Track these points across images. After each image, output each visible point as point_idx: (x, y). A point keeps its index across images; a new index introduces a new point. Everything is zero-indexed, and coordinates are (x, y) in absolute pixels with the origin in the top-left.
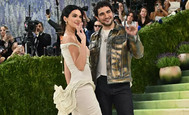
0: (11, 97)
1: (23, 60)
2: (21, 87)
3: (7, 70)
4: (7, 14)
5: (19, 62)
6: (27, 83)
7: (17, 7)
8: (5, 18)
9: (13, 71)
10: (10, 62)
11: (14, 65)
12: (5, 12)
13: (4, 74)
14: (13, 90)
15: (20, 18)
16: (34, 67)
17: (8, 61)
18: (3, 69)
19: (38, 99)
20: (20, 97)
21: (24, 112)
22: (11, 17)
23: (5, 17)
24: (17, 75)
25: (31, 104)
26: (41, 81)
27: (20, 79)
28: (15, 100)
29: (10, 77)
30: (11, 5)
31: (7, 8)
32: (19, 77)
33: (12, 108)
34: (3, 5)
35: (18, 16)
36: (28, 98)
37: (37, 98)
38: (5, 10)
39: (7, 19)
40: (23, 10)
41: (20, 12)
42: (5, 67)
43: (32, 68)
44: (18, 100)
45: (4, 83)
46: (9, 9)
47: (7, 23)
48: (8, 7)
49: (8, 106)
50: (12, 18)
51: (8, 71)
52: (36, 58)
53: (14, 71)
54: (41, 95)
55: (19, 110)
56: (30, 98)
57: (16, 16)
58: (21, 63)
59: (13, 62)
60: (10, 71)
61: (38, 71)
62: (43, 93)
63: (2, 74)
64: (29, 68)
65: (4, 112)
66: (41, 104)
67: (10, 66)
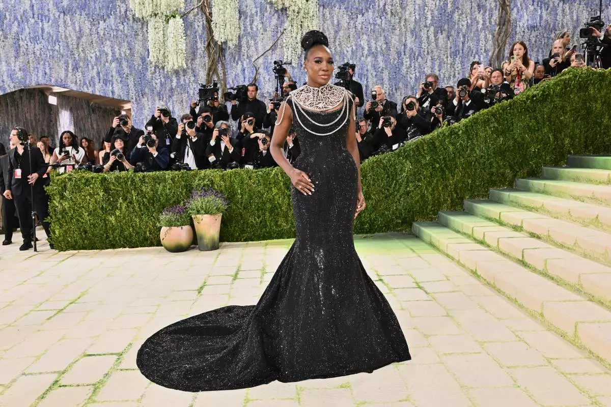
0: (561, 122)
1: (582, 74)
2: (576, 108)
3: (558, 88)
4: (559, 18)
5: (576, 76)
6: (585, 103)
7: (575, 6)
8: (557, 22)
9: (566, 88)
10: (562, 78)
11: (568, 81)
12: (557, 14)
13: (554, 92)
14: (565, 113)
15: (578, 20)
16: (596, 83)
17: (560, 77)
18: (553, 86)
19: (600, 124)
20: (574, 121)
21: (577, 140)
22: (565, 21)
23: (557, 20)
24: (571, 93)
25: (588, 130)
26: (604, 102)
27: (576, 98)
28: (567, 126)
29: (561, 97)
30: (566, 4)
31: (561, 9)
32: (575, 96)
33: (561, 135)
34: (556, 5)
35: (575, 17)
36: (584, 124)
37: (597, 123)
38: (558, 12)
39: (559, 24)
40: (584, 9)
41: (579, 12)
42: (556, 84)
43: (594, 84)
44: (571, 125)
45: (553, 104)
46: (563, 11)
47: (559, 28)
48: (562, 7)
49: (556, 132)
50: (567, 22)
51: (560, 89)
52: (601, 71)
53: (569, 89)
54: (603, 120)
55: (572, 138)
56: (588, 123)
57: (572, 19)
58: (579, 79)
59: (567, 77)
60: (562, 89)
61: (602, 88)
62: (607, 117)
63: (552, 92)
64: (589, 84)
65: (550, 140)
66: (602, 131)
67: (563, 83)
